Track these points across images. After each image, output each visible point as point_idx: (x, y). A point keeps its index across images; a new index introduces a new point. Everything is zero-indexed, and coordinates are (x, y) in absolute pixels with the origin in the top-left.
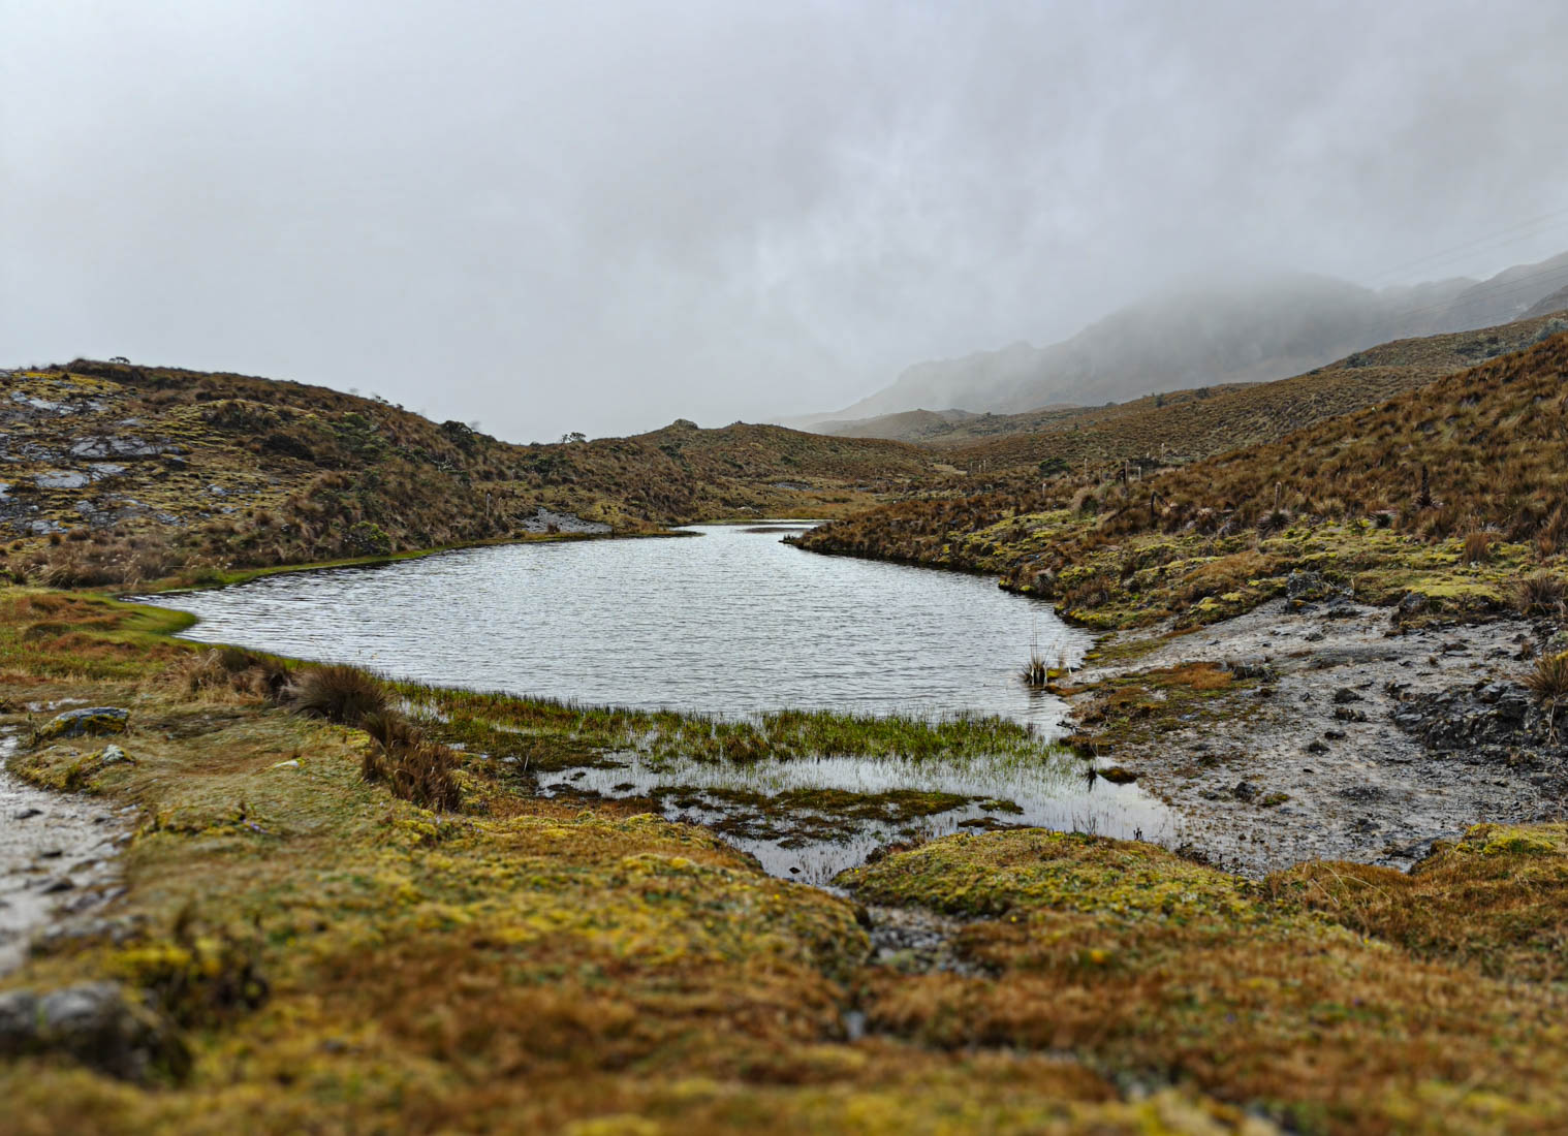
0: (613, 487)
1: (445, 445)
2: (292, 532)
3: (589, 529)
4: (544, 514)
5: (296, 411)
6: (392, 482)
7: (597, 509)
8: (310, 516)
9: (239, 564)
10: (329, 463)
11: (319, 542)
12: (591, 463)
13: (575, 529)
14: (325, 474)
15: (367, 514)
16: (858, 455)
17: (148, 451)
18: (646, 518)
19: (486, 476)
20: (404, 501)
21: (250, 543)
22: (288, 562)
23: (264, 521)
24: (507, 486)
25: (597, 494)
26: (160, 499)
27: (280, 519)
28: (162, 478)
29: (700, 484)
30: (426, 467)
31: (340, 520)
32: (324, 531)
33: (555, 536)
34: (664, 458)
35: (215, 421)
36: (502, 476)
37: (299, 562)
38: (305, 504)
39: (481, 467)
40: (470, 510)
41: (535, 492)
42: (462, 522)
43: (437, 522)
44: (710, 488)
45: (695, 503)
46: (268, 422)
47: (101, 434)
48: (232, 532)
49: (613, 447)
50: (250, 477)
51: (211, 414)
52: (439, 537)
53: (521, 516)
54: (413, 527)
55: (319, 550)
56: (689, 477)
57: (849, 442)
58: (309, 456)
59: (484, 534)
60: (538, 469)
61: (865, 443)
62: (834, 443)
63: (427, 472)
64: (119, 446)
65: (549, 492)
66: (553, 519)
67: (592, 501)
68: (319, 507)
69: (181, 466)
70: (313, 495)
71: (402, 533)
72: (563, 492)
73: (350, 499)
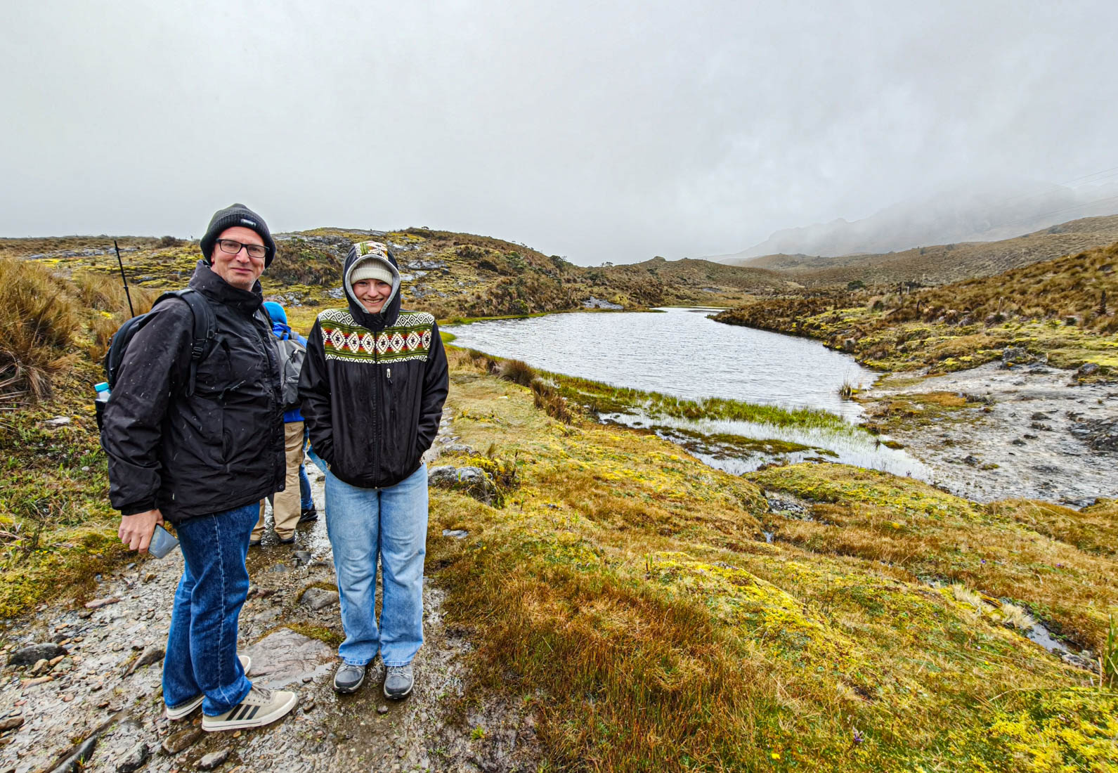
0: (624, 287)
1: (551, 266)
2: (489, 302)
3: (613, 307)
4: (592, 299)
5: (491, 250)
6: (529, 282)
7: (617, 298)
8: (496, 296)
9: (469, 315)
10: (503, 273)
11: (500, 307)
12: (615, 276)
13: (607, 307)
14: (502, 278)
15: (519, 296)
16: (746, 276)
17: (436, 266)
18: (639, 303)
19: (568, 281)
20: (534, 291)
21: (473, 307)
22: (487, 315)
23: (479, 297)
24: (577, 286)
25: (617, 291)
26: (440, 285)
27: (485, 297)
28: (440, 278)
29: (666, 288)
30: (543, 276)
31: (508, 298)
32: (502, 302)
33: (597, 309)
34: (648, 275)
35: (460, 254)
36: (575, 281)
37: (491, 315)
38: (494, 290)
39: (566, 277)
40: (561, 296)
41: (589, 289)
42: (558, 301)
43: (547, 301)
44: (670, 290)
45: (663, 297)
46: (480, 255)
47: (419, 259)
48: (466, 302)
49: (625, 269)
50: (473, 278)
51: (459, 251)
52: (548, 307)
53: (583, 300)
54: (537, 303)
55: (499, 311)
56: (661, 284)
57: (742, 269)
58: (495, 270)
59: (567, 306)
60: (591, 279)
61: (751, 270)
62: (734, 270)
63: (543, 278)
64: (425, 264)
65: (596, 289)
66: (597, 301)
67: (615, 294)
68: (500, 292)
69: (447, 273)
70: (498, 286)
71: (533, 305)
72: (602, 289)
73: (512, 289)
